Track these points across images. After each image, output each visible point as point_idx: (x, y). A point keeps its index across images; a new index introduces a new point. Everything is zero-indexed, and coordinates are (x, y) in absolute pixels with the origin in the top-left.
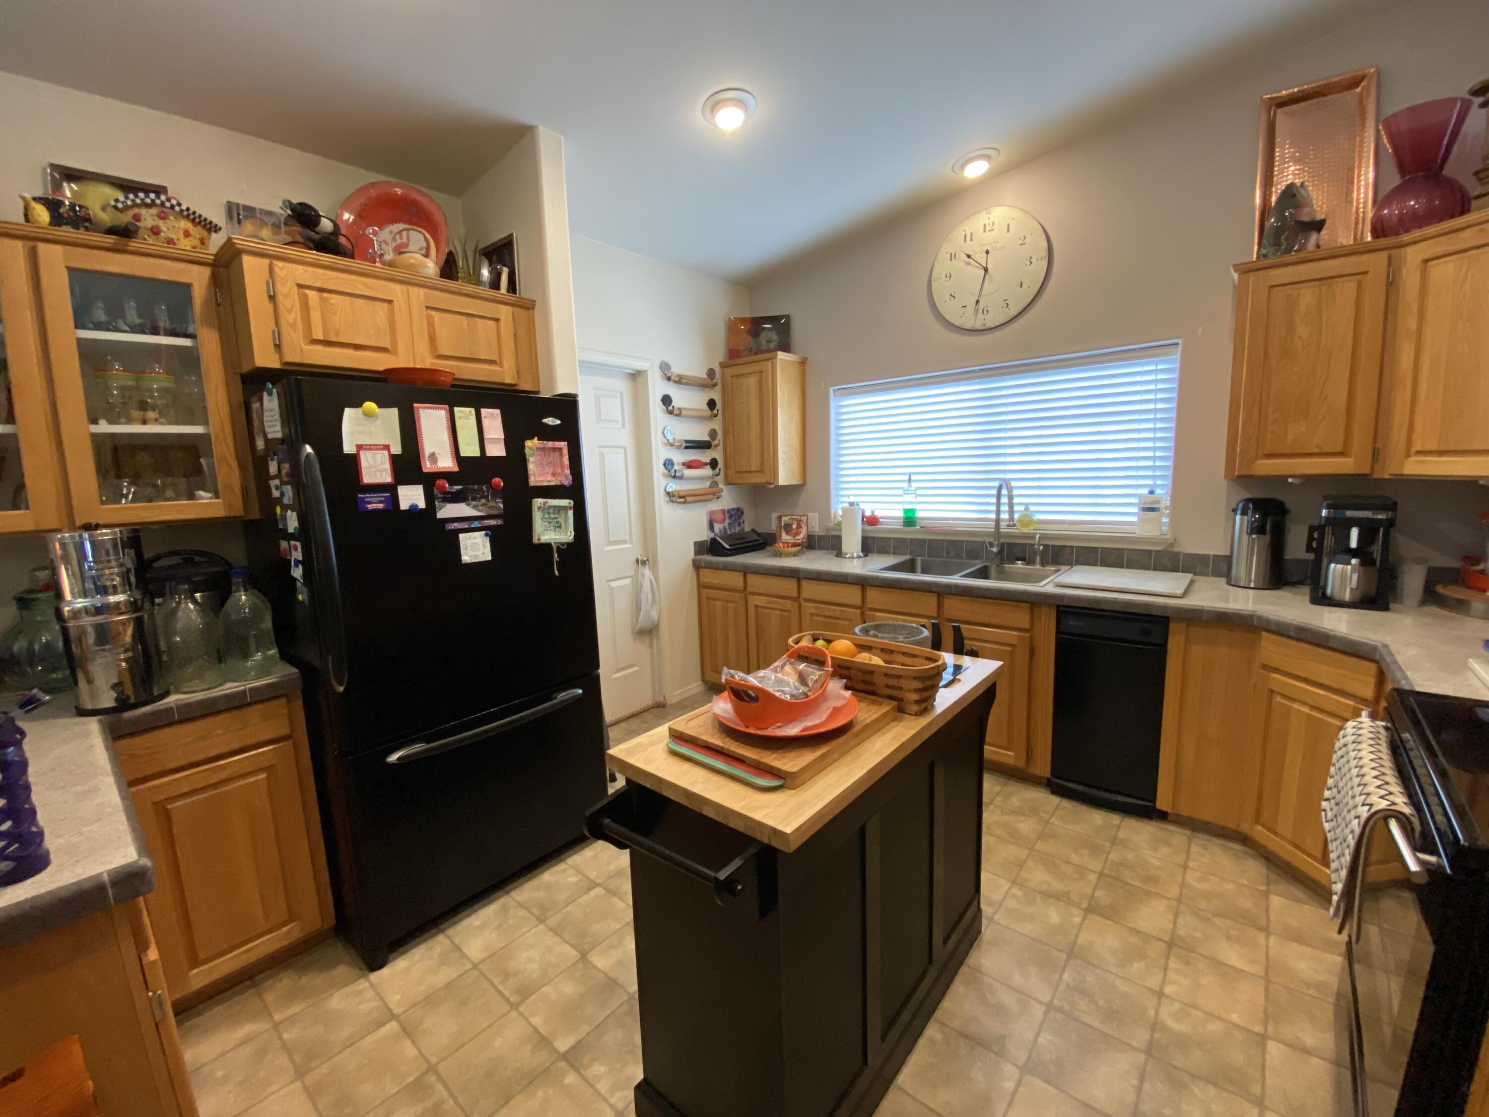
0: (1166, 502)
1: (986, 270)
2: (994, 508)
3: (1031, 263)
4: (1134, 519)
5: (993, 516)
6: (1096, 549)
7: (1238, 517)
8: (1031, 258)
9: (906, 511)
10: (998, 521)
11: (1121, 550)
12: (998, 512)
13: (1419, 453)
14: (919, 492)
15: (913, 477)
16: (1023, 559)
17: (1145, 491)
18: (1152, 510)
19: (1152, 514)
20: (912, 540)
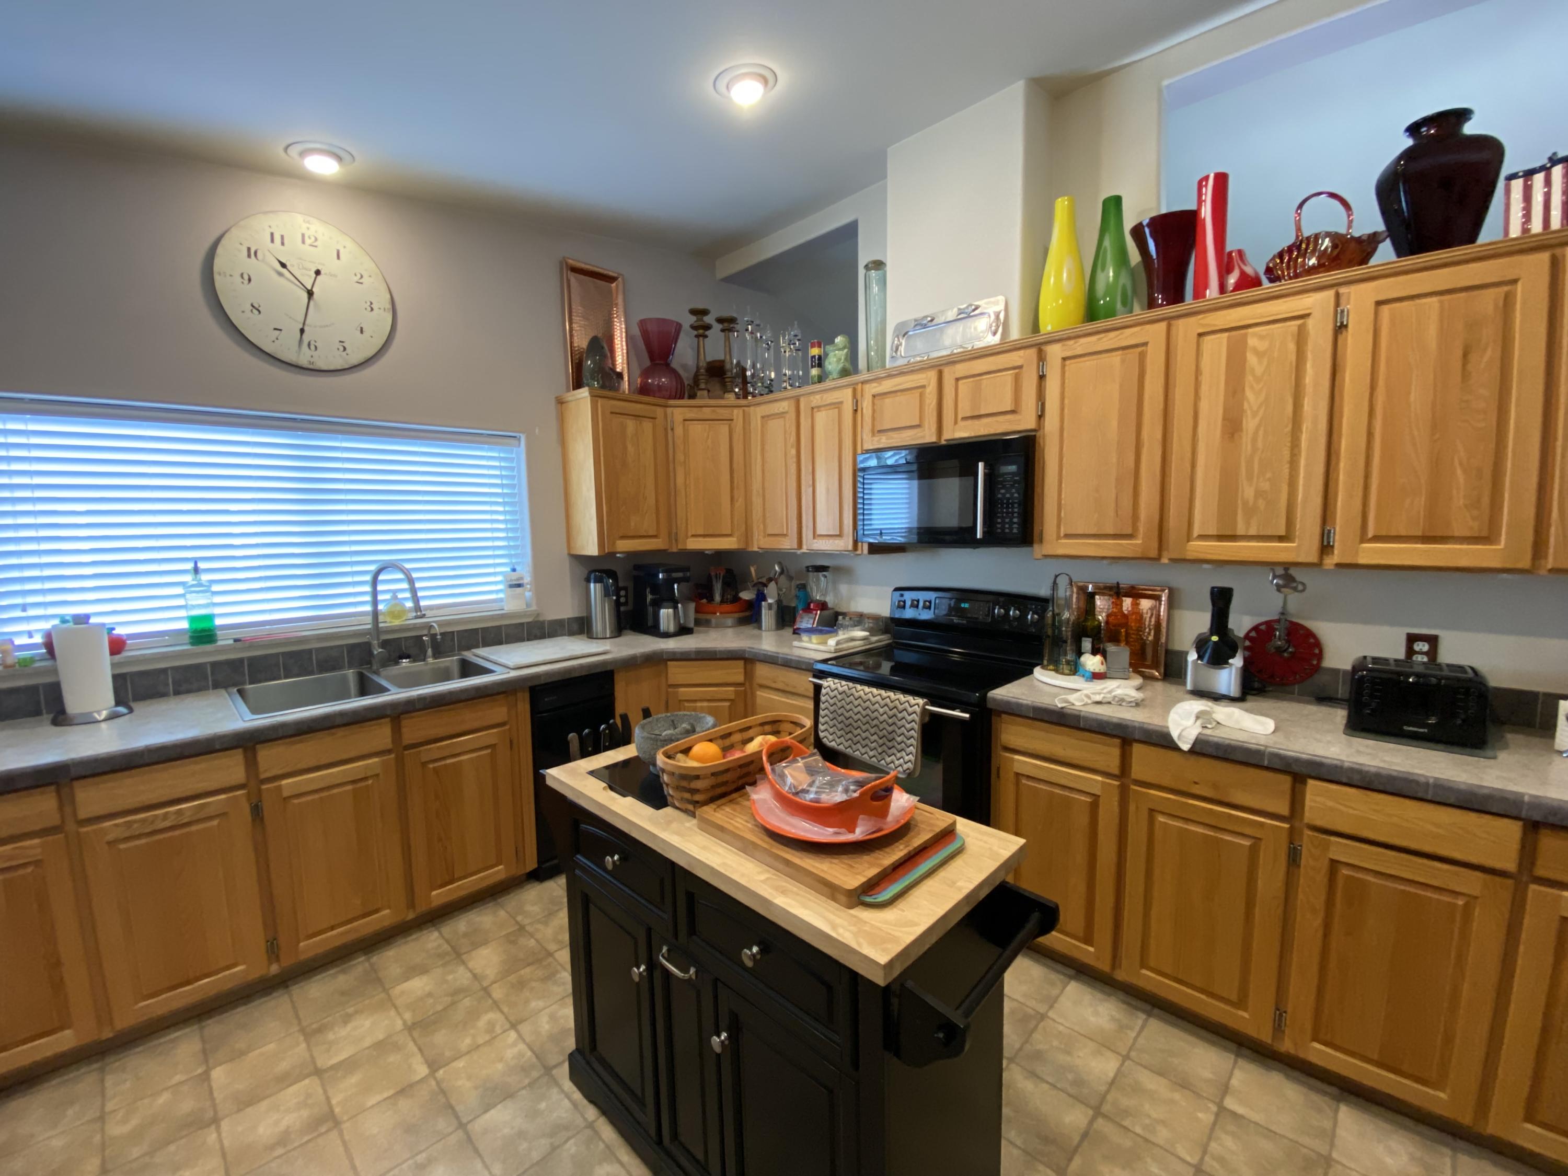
0: (527, 579)
1: (310, 293)
2: (368, 598)
3: (372, 309)
4: (501, 595)
5: (368, 608)
6: (477, 630)
7: (592, 585)
8: (371, 303)
9: (192, 619)
10: (375, 614)
11: (499, 627)
12: (375, 602)
13: (693, 536)
14: (215, 588)
15: (201, 565)
16: (408, 657)
17: (508, 569)
18: (519, 586)
19: (519, 590)
20: (214, 665)
